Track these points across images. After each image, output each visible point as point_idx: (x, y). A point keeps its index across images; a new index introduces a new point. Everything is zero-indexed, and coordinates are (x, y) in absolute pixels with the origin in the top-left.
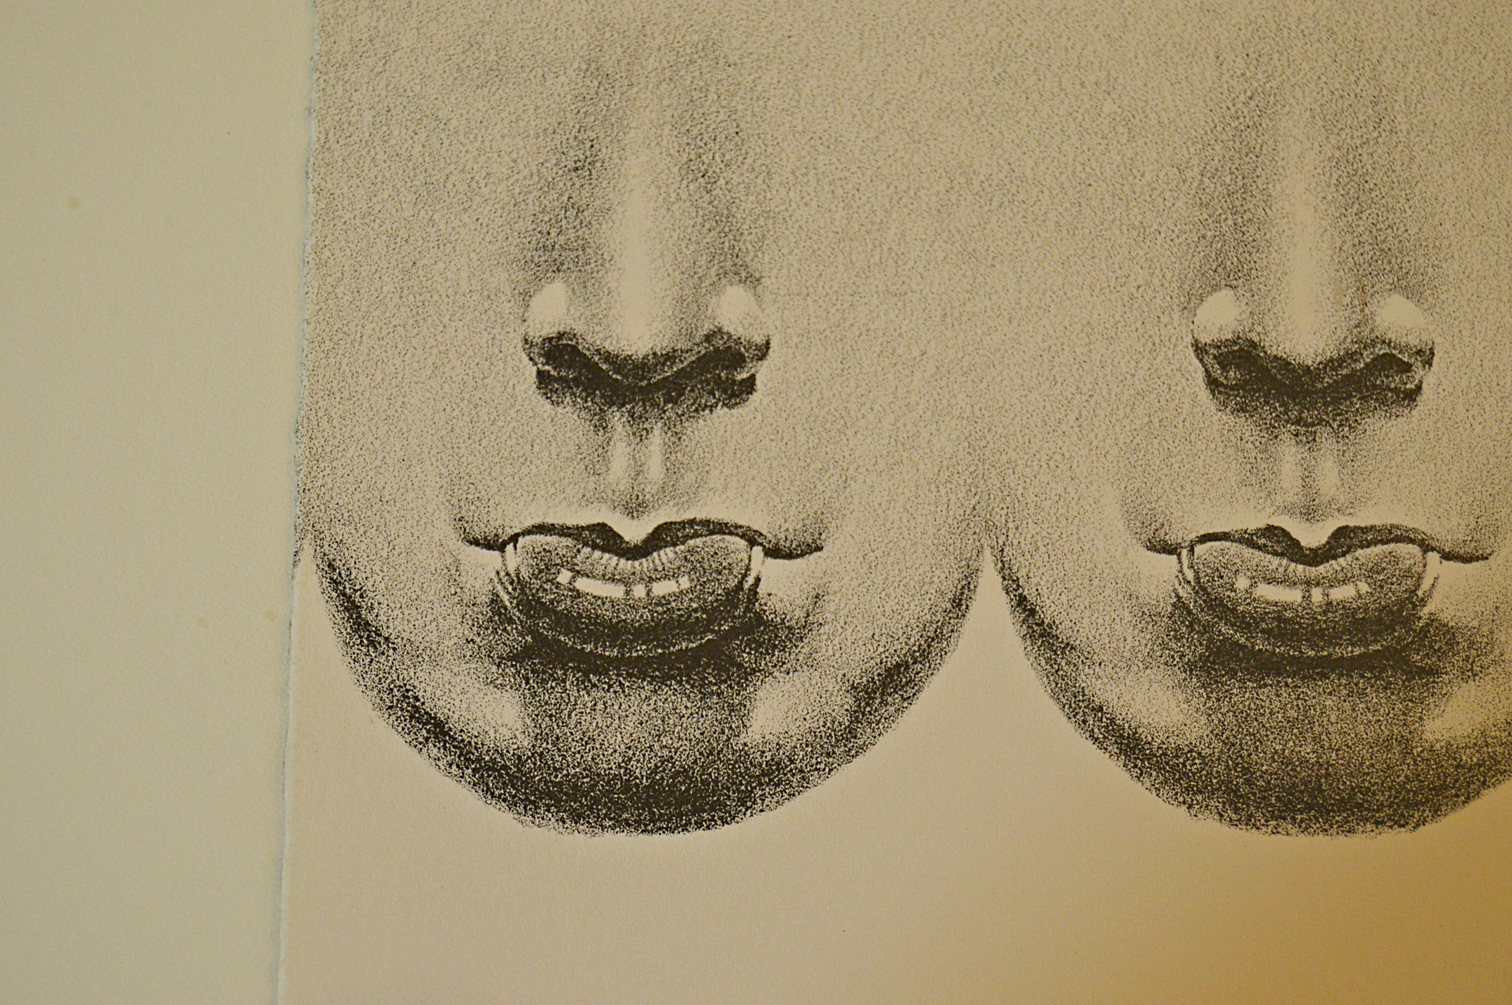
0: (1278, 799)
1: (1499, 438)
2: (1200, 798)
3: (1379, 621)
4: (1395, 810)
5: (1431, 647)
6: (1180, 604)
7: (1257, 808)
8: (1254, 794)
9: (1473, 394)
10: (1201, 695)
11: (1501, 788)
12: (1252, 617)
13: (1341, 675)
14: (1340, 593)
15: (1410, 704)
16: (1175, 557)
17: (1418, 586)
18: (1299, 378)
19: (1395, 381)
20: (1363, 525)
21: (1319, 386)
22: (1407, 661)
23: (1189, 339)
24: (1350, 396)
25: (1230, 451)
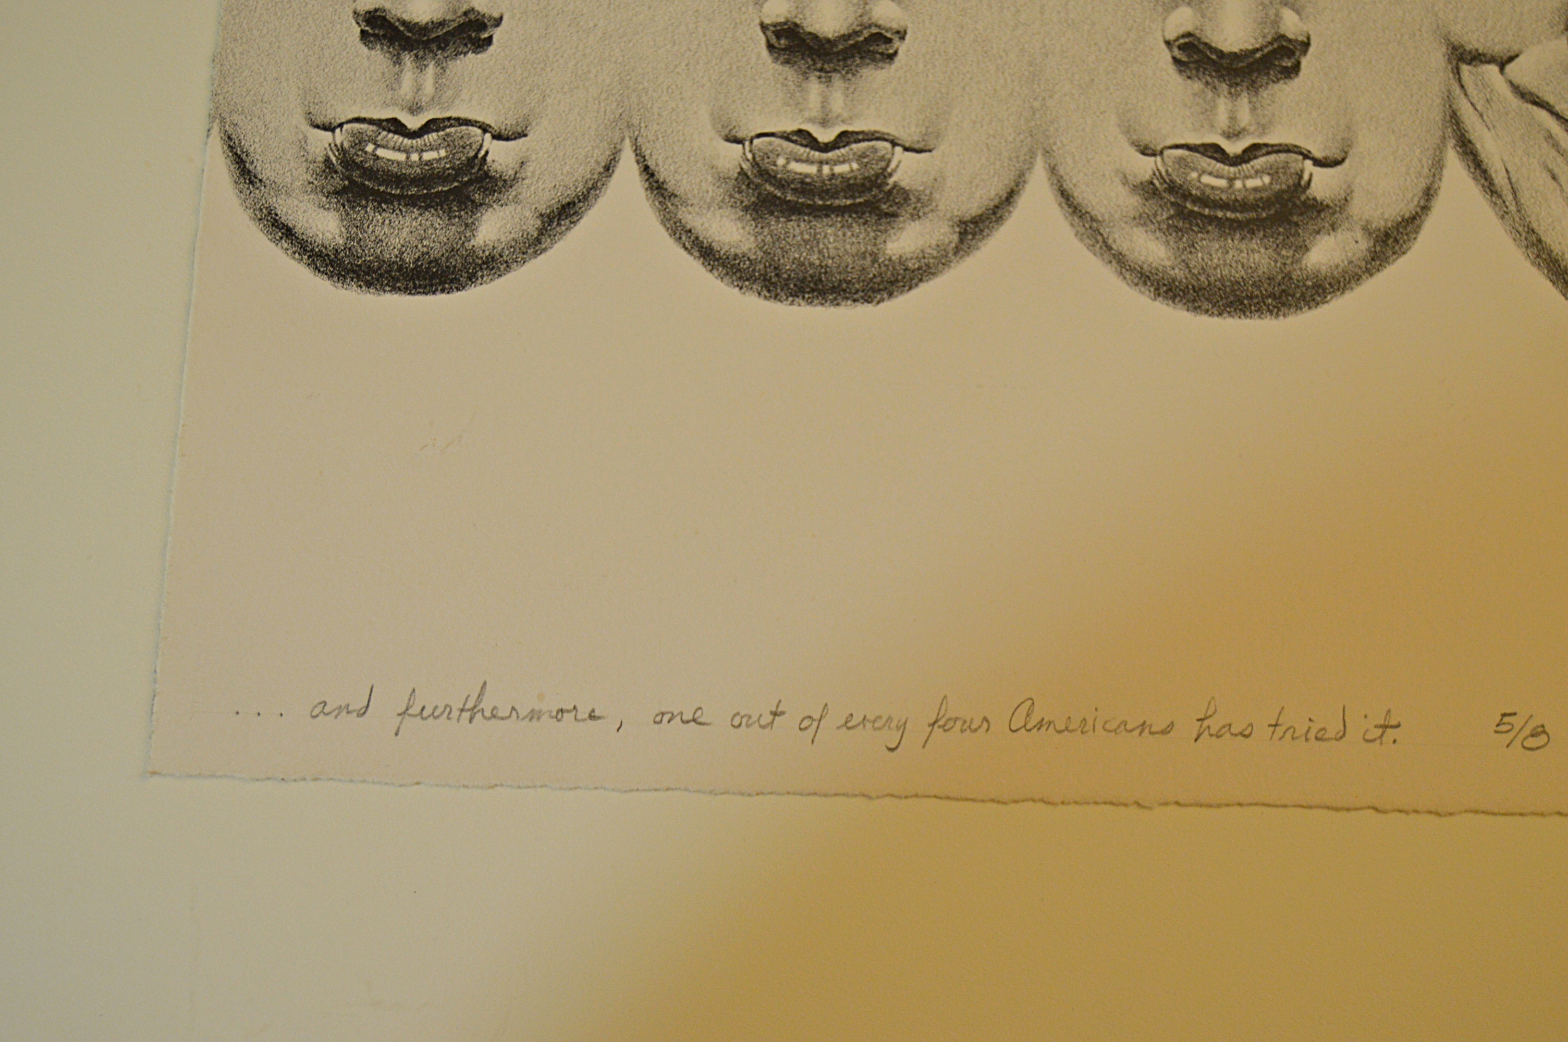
0: (795, 285)
1: (944, 82)
2: (747, 283)
3: (863, 185)
4: (866, 294)
5: (894, 201)
6: (742, 173)
7: (782, 290)
8: (780, 282)
9: (928, 57)
10: (751, 225)
11: (931, 283)
12: (786, 181)
13: (837, 216)
14: (839, 169)
15: (879, 233)
16: (740, 146)
17: (888, 166)
18: (823, 45)
19: (882, 48)
20: (857, 129)
21: (835, 50)
22: (878, 208)
23: (757, 21)
24: (853, 56)
25: (779, 86)
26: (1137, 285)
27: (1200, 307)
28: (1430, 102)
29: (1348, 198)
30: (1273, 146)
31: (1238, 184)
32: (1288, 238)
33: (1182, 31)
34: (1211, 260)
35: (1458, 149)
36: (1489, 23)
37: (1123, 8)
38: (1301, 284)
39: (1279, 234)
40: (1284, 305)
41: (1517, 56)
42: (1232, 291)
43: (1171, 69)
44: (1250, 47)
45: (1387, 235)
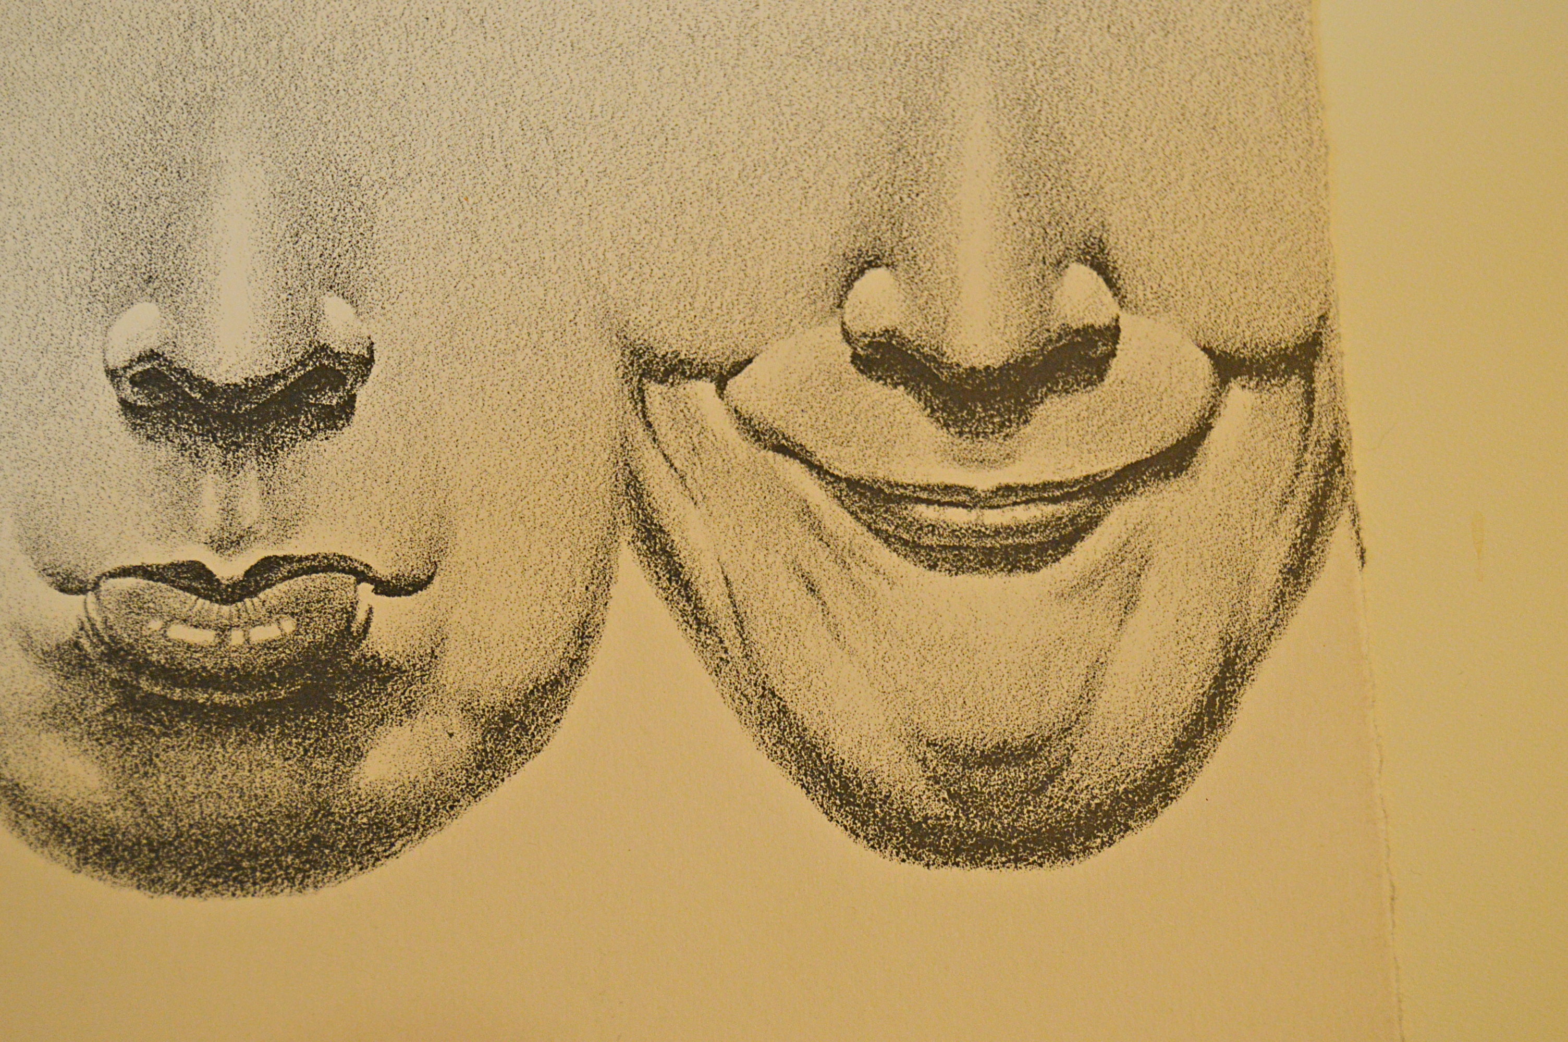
26: (45, 843)
27: (160, 879)
28: (589, 460)
29: (437, 653)
30: (300, 560)
31: (236, 638)
32: (325, 734)
33: (138, 348)
34: (184, 787)
35: (639, 544)
36: (700, 302)
37: (32, 312)
38: (348, 822)
39: (308, 728)
40: (315, 865)
41: (750, 361)
42: (221, 845)
43: (117, 422)
44: (264, 374)
45: (506, 718)
